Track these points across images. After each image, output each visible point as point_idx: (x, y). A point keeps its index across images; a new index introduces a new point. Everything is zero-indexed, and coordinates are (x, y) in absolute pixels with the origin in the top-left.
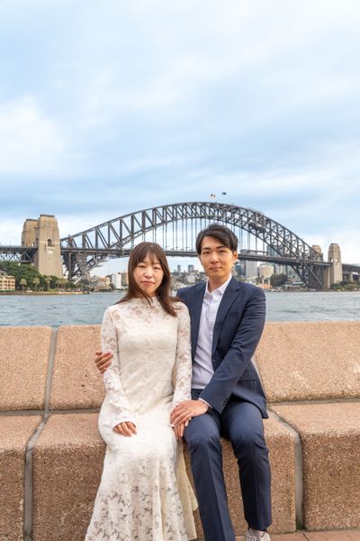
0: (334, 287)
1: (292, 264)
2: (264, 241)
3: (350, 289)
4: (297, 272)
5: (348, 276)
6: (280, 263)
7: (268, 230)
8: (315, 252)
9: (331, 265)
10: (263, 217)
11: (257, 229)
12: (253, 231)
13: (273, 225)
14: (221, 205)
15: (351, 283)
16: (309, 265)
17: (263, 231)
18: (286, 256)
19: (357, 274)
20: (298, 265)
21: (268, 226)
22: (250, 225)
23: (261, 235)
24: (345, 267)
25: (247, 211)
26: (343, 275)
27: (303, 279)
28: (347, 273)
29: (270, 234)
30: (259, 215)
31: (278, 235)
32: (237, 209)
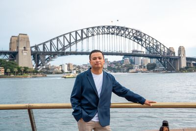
0: (182, 70)
1: (157, 58)
2: (142, 45)
3: (191, 71)
4: (161, 62)
5: (190, 63)
6: (151, 57)
7: (144, 40)
8: (170, 51)
9: (180, 58)
10: (141, 33)
11: (138, 39)
12: (136, 40)
13: (147, 37)
14: (118, 27)
15: (191, 67)
16: (167, 58)
17: (141, 40)
18: (154, 53)
19: (195, 62)
20: (161, 58)
21: (144, 37)
22: (134, 37)
23: (140, 42)
24: (188, 59)
25: (132, 30)
26: (187, 63)
27: (164, 66)
28: (189, 62)
29: (145, 42)
30: (139, 32)
31: (150, 42)
32: (127, 29)
